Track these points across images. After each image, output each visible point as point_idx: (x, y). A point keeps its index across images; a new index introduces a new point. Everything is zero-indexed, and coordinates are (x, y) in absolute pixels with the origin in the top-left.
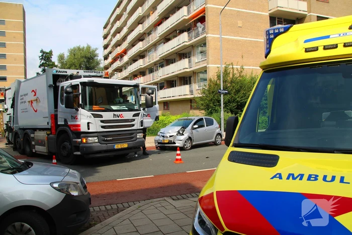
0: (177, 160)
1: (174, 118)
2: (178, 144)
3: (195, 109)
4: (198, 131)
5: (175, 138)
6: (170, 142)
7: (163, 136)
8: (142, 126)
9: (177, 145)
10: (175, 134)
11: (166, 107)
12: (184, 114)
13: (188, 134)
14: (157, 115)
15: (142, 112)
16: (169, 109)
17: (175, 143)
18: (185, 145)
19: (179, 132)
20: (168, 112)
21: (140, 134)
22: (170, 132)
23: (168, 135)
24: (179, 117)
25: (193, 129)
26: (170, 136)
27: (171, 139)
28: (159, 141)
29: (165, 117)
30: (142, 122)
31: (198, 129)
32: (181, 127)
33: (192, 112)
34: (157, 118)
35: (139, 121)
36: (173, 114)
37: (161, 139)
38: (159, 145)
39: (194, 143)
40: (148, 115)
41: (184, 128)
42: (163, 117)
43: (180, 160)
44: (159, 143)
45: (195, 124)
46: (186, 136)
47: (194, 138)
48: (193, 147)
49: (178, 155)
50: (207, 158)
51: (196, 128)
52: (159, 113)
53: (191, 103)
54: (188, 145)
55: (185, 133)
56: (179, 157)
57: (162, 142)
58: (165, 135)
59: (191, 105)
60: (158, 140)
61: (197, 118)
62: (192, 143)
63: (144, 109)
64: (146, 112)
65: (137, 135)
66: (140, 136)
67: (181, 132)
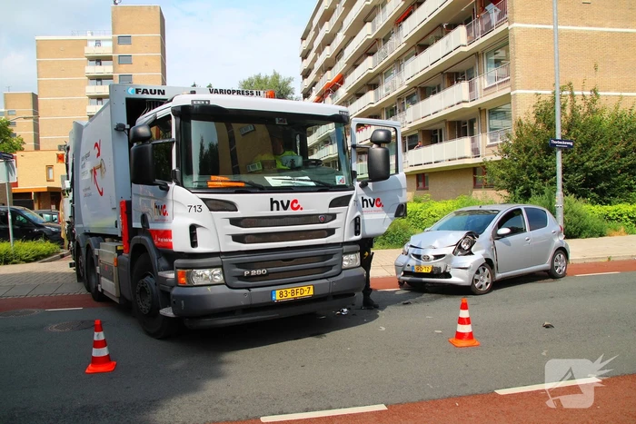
0: (460, 336)
1: (439, 206)
2: (457, 278)
3: (486, 187)
4: (508, 244)
5: (450, 262)
6: (436, 273)
7: (418, 257)
8: (357, 233)
9: (454, 280)
10: (449, 251)
11: (421, 184)
12: (465, 198)
13: (483, 251)
14: (402, 201)
15: (357, 192)
16: (427, 189)
17: (448, 275)
18: (477, 281)
19: (459, 246)
20: (427, 195)
21: (352, 256)
22: (436, 244)
23: (431, 253)
24: (450, 204)
25: (497, 237)
26: (437, 257)
27: (440, 264)
28: (407, 269)
29: (420, 205)
30: (357, 222)
31: (509, 238)
32: (464, 233)
33: (479, 194)
34: (401, 211)
35: (350, 219)
36: (438, 199)
37: (413, 262)
38: (407, 278)
39: (499, 276)
40: (376, 203)
41: (473, 234)
42: (415, 204)
43: (470, 336)
44: (406, 273)
45: (500, 225)
46: (478, 255)
47: (500, 261)
48: (498, 285)
49: (462, 321)
50: (547, 327)
51: (503, 236)
52: (407, 197)
53: (475, 173)
54: (485, 280)
55: (476, 250)
56: (465, 329)
57: (415, 270)
58: (422, 253)
59: (475, 179)
60: (404, 266)
61: (505, 210)
62: (493, 275)
63: (364, 185)
64: (369, 193)
65: (342, 260)
66: (351, 260)
67: (466, 246)
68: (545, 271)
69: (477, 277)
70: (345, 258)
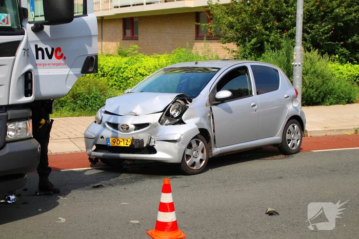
0: (161, 226)
1: (149, 61)
2: (163, 154)
3: (210, 38)
4: (229, 110)
5: (155, 133)
6: (137, 148)
7: (115, 126)
8: (28, 93)
9: (160, 155)
10: (154, 119)
12: (181, 52)
13: (197, 120)
14: (91, 52)
16: (137, 39)
17: (152, 150)
18: (188, 157)
19: (166, 113)
20: (133, 46)
21: (21, 125)
22: (137, 110)
23: (131, 122)
24: (163, 59)
25: (214, 101)
26: (139, 126)
27: (142, 135)
28: (100, 142)
29: (125, 59)
30: (28, 79)
31: (231, 104)
32: (174, 95)
33: (200, 47)
34: (90, 65)
36: (149, 52)
37: (108, 132)
38: (100, 154)
39: (216, 151)
40: (56, 53)
41: (185, 98)
42: (119, 59)
43: (174, 226)
44: (100, 148)
45: (220, 86)
46: (191, 125)
47: (219, 131)
48: (214, 162)
49: (164, 208)
50: (270, 214)
51: (223, 100)
53: (198, 21)
54: (198, 157)
55: (188, 118)
56: (167, 217)
57: (111, 144)
58: (120, 121)
59: (197, 27)
60: (96, 139)
61: (226, 67)
62: (209, 150)
63: (38, 28)
64: (45, 40)
65: (6, 129)
66: (18, 130)
67: (175, 113)
68: (275, 145)
69: (188, 152)
70: (10, 126)
